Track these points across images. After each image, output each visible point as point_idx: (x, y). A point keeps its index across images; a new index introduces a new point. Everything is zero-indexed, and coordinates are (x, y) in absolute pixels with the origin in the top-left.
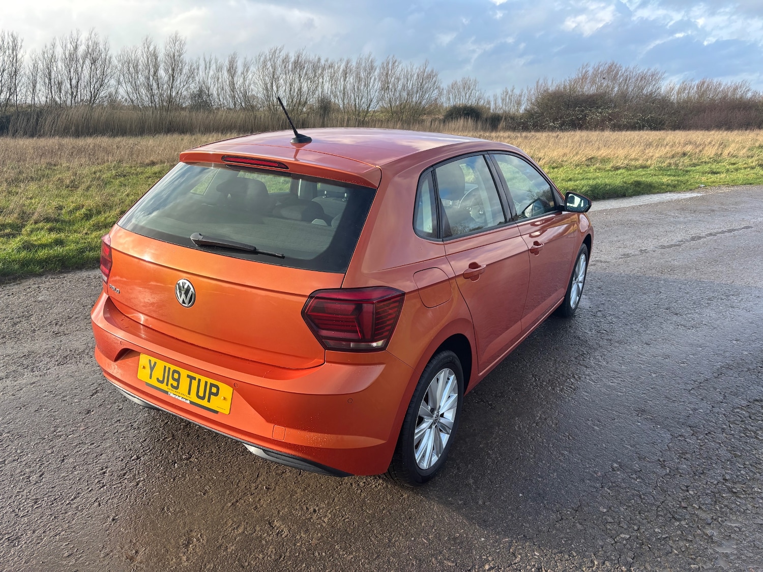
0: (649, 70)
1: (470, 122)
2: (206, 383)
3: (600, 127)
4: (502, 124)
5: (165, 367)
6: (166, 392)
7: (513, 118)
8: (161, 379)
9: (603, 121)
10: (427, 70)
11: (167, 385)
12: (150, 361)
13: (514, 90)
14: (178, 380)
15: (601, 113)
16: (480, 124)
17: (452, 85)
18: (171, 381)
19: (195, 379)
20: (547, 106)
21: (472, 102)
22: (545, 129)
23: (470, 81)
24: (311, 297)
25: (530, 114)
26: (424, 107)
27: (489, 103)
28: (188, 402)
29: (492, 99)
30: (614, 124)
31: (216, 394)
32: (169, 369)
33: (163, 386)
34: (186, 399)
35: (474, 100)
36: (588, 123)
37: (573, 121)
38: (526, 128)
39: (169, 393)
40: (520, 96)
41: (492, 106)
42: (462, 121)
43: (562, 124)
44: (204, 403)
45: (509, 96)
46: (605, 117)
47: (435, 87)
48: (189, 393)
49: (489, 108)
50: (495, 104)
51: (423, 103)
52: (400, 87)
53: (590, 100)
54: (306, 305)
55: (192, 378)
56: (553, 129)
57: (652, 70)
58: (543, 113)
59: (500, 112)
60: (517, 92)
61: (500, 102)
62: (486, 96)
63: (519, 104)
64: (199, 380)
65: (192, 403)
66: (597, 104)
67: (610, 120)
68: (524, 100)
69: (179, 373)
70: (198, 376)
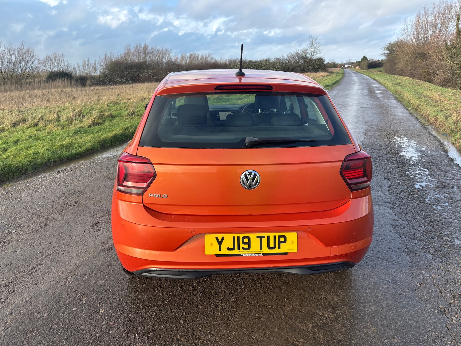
0: (162, 48)
1: (67, 82)
2: (275, 237)
3: (149, 81)
4: (88, 82)
5: (234, 238)
6: (240, 255)
7: (94, 78)
8: (231, 247)
9: (149, 77)
10: (24, 48)
11: (239, 249)
12: (217, 238)
13: (89, 61)
14: (249, 243)
15: (147, 72)
16: (73, 83)
17: (47, 58)
18: (242, 245)
19: (264, 237)
20: (114, 69)
21: (63, 69)
22: (117, 83)
23: (59, 55)
24: (345, 161)
25: (104, 75)
26: (28, 74)
27: (75, 69)
28: (262, 255)
29: (76, 66)
30: (156, 79)
31: (285, 242)
32: (238, 238)
33: (236, 252)
34: (259, 254)
35: (64, 67)
36: (142, 78)
37: (132, 78)
38: (104, 84)
39: (242, 255)
40: (95, 64)
41: (78, 72)
42: (60, 81)
43: (127, 80)
44: (276, 251)
45: (87, 65)
46: (150, 74)
47: (34, 59)
48: (261, 248)
49: (76, 73)
50: (79, 70)
51: (27, 70)
52: (6, 60)
53: (138, 66)
54: (342, 167)
55: (261, 238)
56: (122, 83)
57: (164, 48)
58: (113, 74)
59: (83, 74)
60: (92, 61)
61: (81, 68)
62: (72, 65)
63: (95, 69)
64: (268, 237)
65: (264, 254)
66: (143, 67)
67: (153, 76)
68: (98, 66)
69: (249, 238)
70: (266, 235)
